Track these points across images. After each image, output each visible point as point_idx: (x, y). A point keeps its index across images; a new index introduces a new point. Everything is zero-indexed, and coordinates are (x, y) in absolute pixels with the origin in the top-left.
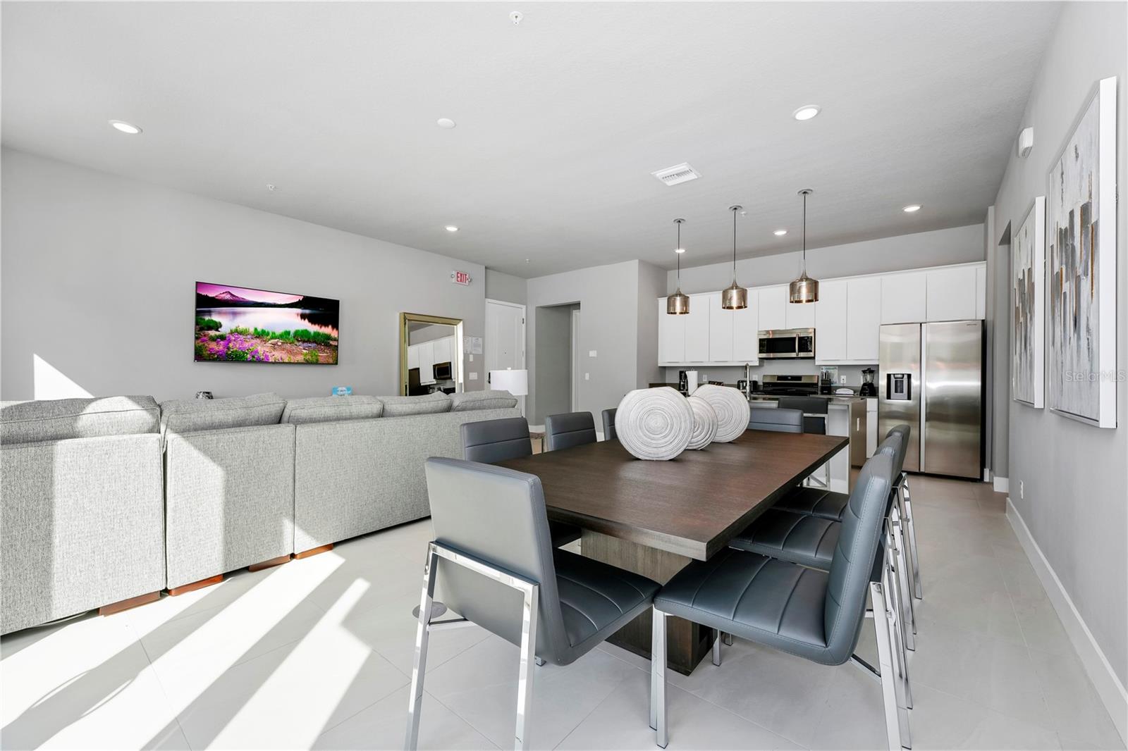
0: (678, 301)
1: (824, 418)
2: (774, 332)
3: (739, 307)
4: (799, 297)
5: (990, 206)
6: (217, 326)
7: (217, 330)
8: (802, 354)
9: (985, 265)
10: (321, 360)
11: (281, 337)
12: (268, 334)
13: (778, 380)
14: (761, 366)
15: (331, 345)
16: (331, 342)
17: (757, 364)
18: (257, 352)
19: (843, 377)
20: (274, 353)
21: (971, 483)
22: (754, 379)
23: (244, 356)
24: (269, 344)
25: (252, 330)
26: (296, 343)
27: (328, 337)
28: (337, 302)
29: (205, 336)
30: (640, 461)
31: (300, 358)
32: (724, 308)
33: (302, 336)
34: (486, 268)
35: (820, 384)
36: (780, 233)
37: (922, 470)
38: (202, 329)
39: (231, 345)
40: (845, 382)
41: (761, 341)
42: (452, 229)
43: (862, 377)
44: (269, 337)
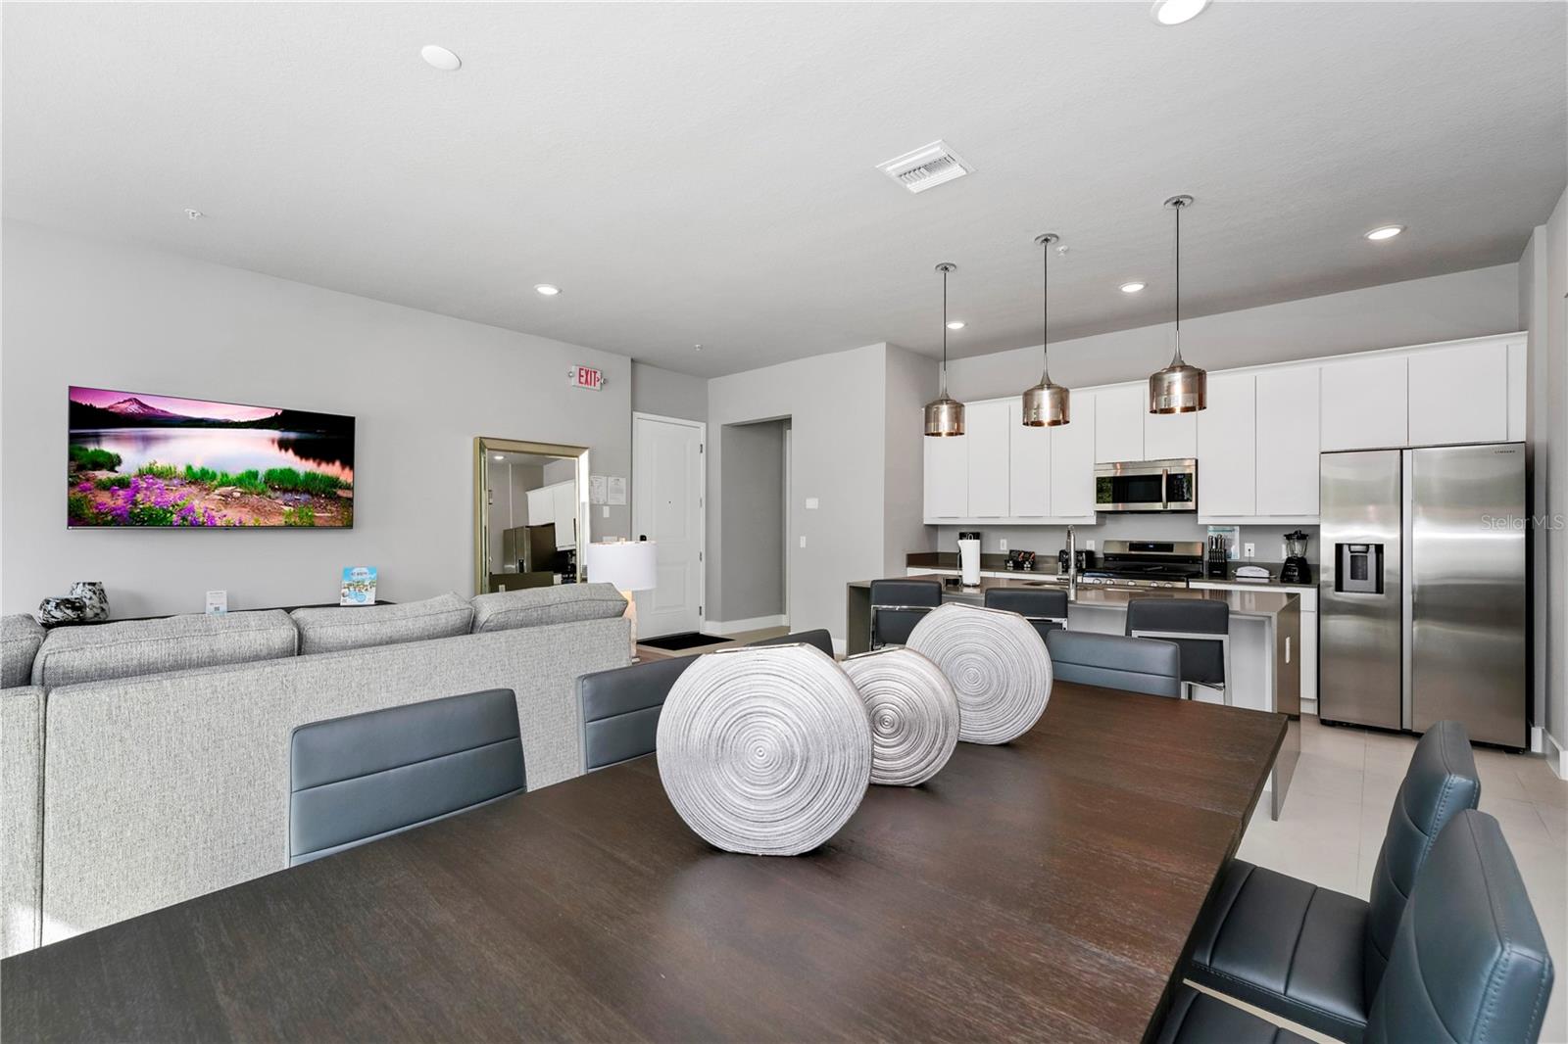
0: (944, 413)
1: (1221, 642)
2: (1124, 465)
3: (1055, 423)
4: (1168, 401)
5: (1537, 225)
6: (113, 462)
7: (112, 469)
8: (1173, 506)
9: (1526, 337)
10: (317, 522)
11: (239, 482)
12: (214, 477)
13: (1130, 550)
14: (1099, 525)
15: (339, 497)
16: (340, 492)
17: (1093, 521)
18: (191, 510)
19: (1247, 546)
20: (224, 512)
21: (1506, 756)
22: (1088, 548)
23: (165, 518)
24: (215, 495)
25: (181, 469)
26: (270, 493)
27: (334, 483)
28: (349, 423)
29: (88, 480)
30: (720, 860)
31: (279, 520)
32: (1026, 424)
33: (281, 481)
34: (632, 360)
35: (1206, 558)
36: (1133, 288)
37: (1407, 726)
38: (81, 468)
39: (139, 497)
40: (1252, 555)
41: (1100, 481)
42: (548, 290)
43: (1284, 546)
44: (215, 483)
